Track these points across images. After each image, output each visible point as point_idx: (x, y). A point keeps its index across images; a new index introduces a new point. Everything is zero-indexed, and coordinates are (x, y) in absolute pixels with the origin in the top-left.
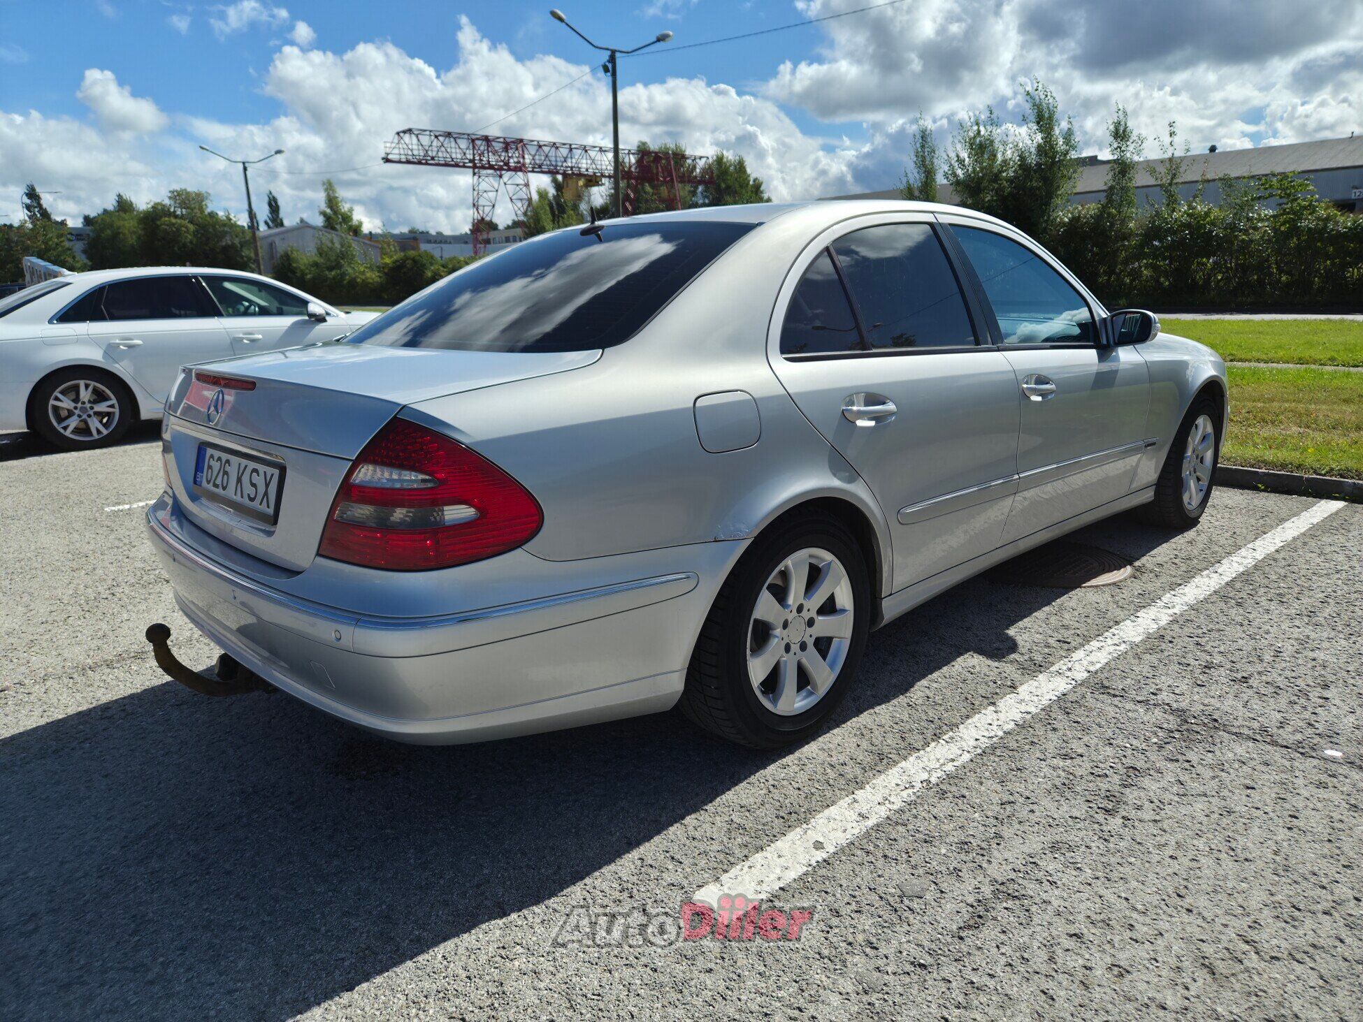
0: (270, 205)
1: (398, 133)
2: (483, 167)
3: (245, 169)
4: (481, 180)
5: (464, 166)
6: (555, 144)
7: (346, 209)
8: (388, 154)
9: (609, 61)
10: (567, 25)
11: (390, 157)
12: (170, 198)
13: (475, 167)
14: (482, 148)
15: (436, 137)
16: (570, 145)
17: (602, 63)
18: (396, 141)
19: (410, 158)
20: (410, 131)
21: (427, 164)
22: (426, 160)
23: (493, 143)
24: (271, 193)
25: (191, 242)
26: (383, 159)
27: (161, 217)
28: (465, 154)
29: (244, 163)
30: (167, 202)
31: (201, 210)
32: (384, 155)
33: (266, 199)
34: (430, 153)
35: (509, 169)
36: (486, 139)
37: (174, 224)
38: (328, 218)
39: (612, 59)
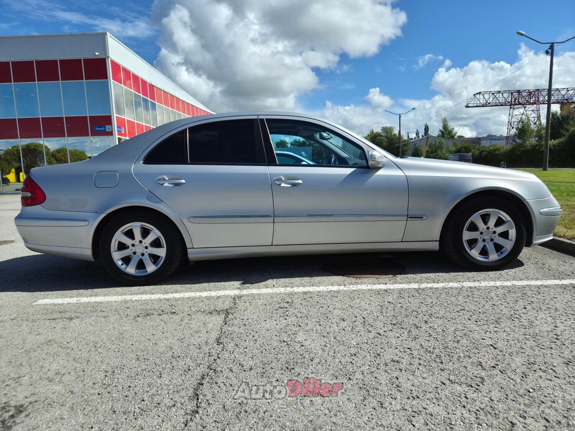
0: (425, 129)
1: (474, 95)
2: (515, 104)
3: (400, 117)
4: (514, 110)
5: (505, 105)
6: (558, 89)
7: (451, 128)
8: (468, 104)
9: (549, 49)
10: (526, 36)
11: (469, 105)
12: (382, 130)
13: (511, 105)
14: (516, 96)
15: (493, 94)
16: (567, 89)
17: (546, 50)
18: (473, 98)
19: (478, 104)
20: (480, 93)
21: (486, 106)
22: (486, 105)
23: (523, 93)
24: (426, 124)
25: (386, 145)
26: (465, 106)
27: (377, 137)
28: (506, 100)
29: (400, 115)
30: (380, 131)
31: (391, 133)
32: (466, 105)
33: (424, 127)
34: (488, 101)
35: (530, 104)
36: (519, 92)
37: (381, 139)
38: (442, 133)
39: (552, 47)
